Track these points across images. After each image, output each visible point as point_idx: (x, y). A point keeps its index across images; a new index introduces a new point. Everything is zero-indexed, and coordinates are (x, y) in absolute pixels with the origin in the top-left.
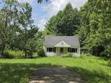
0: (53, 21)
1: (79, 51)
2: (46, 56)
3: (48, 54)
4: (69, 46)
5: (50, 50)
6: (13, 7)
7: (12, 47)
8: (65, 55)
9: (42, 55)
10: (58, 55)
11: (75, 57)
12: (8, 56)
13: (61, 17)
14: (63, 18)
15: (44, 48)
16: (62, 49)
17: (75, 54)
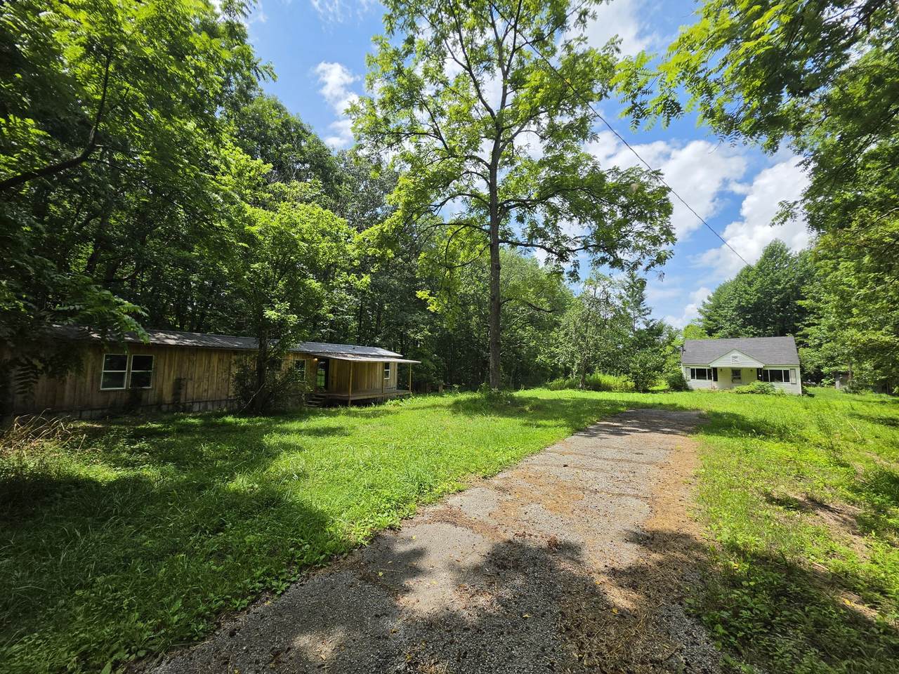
0: (725, 296)
1: (796, 377)
2: (688, 389)
3: (694, 383)
4: (761, 366)
5: (700, 374)
6: (599, 289)
7: (609, 367)
8: (745, 388)
9: (678, 385)
10: (724, 389)
11: (782, 394)
12: (598, 387)
13: (750, 284)
14: (757, 285)
15: (683, 370)
16: (736, 374)
17: (779, 386)
